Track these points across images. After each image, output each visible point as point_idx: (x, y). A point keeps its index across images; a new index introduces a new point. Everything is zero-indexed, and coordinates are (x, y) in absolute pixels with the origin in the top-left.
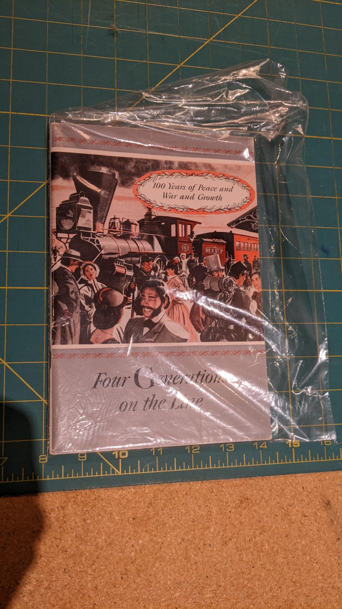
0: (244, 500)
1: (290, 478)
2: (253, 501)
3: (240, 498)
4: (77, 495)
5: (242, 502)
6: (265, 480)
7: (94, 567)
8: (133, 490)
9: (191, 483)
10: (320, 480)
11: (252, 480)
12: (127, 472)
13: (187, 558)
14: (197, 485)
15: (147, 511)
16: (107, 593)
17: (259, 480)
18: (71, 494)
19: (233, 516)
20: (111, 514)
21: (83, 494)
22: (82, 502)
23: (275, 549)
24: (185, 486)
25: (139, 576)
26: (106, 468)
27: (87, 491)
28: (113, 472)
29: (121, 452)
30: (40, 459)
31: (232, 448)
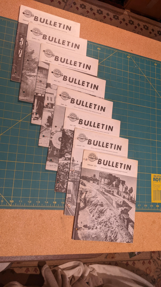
0: (41, 215)
1: (53, 211)
2: (43, 216)
5: (40, 215)
6: (46, 211)
7: (2, 227)
8: (14, 210)
10: (60, 212)
11: (43, 210)
12: (13, 206)
13: (25, 227)
14: (29, 210)
15: (17, 215)
16: (4, 234)
19: (37, 218)
20: (8, 215)
23: (47, 227)
24: (27, 210)
25: (12, 230)
26: (8, 204)
27: (2, 209)
28: (9, 205)
29: (12, 201)
31: (39, 202)
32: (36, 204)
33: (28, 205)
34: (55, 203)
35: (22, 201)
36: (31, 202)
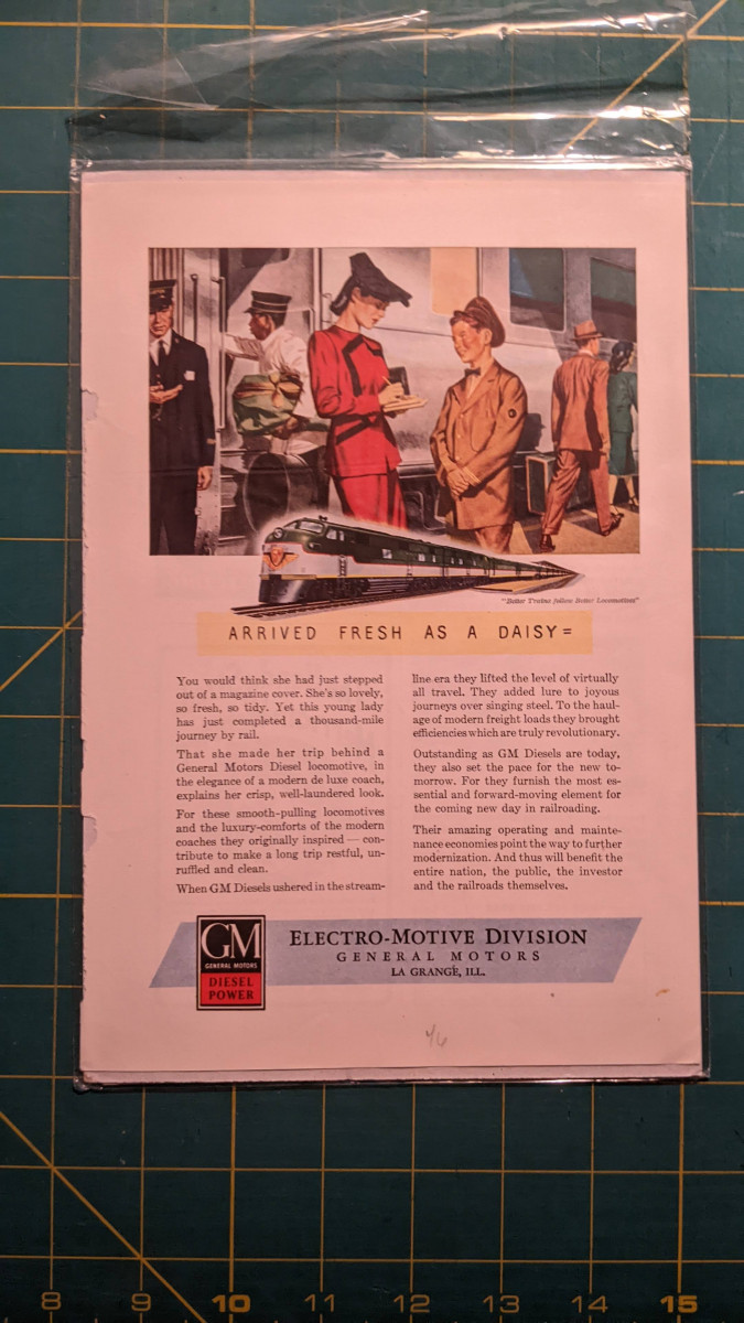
29: (232, 1299)
30: (45, 1301)
31: (514, 1308)
34: (686, 1307)
35: (332, 1296)
36: (424, 1301)
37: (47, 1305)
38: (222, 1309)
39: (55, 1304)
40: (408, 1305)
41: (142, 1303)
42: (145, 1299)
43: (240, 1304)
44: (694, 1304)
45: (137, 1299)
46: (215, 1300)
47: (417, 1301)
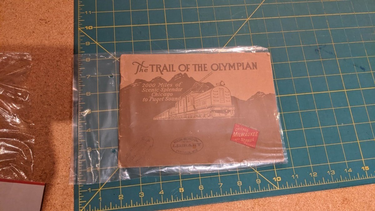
0: (345, 200)
1: (367, 187)
2: (350, 200)
3: (343, 199)
4: (259, 201)
6: (354, 188)
8: (286, 197)
9: (316, 192)
11: (347, 189)
12: (282, 188)
14: (319, 193)
15: (295, 208)
17: (351, 188)
18: (256, 201)
19: (341, 208)
21: (262, 201)
22: (262, 205)
24: (313, 194)
26: (271, 187)
27: (264, 199)
28: (275, 188)
29: (277, 178)
30: (238, 183)
31: (334, 173)
32: (328, 177)
33: (313, 182)
34: (367, 169)
35: (297, 175)
36: (316, 174)
37: (239, 184)
38: (275, 181)
39: (241, 184)
40: (313, 175)
41: (259, 181)
42: (259, 180)
43: (279, 179)
44: (368, 168)
45: (258, 181)
46: (273, 179)
47: (314, 174)
